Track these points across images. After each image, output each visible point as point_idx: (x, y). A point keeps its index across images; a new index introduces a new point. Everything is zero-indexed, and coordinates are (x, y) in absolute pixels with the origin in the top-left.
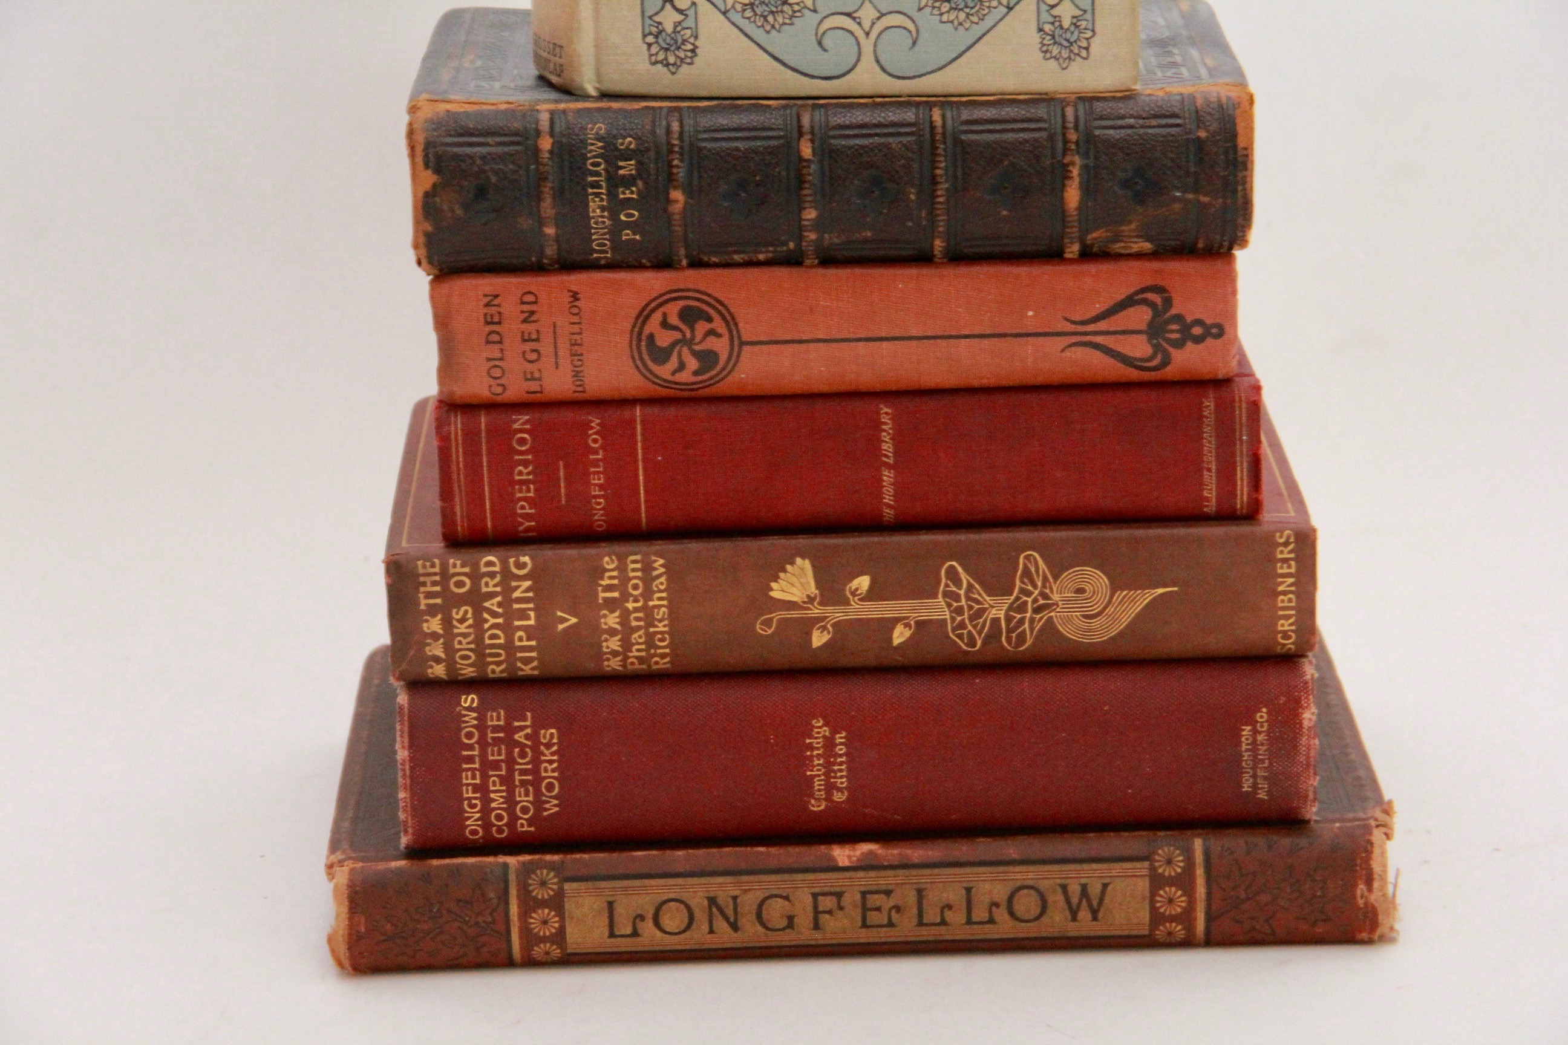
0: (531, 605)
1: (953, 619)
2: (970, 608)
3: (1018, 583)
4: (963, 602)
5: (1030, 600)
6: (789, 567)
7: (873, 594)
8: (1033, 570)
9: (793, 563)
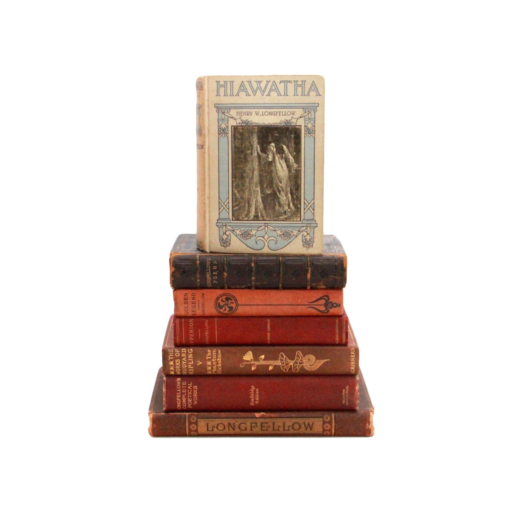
0: (192, 359)
1: (282, 365)
2: (286, 363)
3: (296, 358)
4: (284, 361)
5: (298, 361)
6: (247, 353)
7: (265, 359)
8: (299, 355)
9: (248, 352)
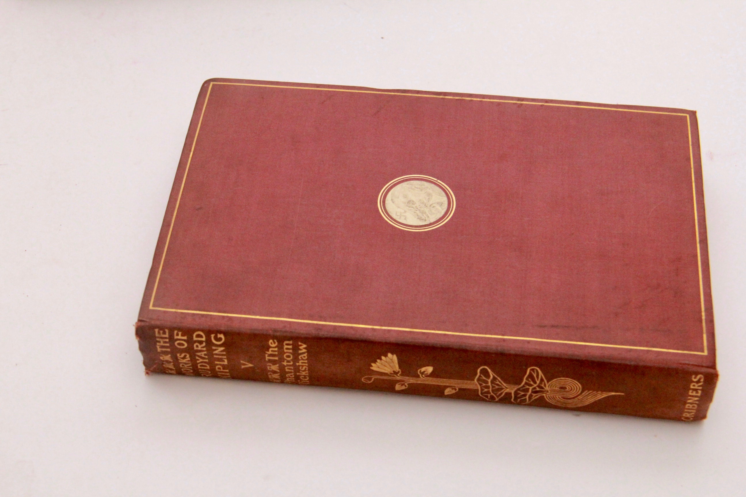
0: (225, 357)
1: (482, 390)
2: (493, 387)
3: (525, 380)
4: (490, 384)
5: (531, 388)
6: (383, 358)
7: (432, 375)
8: (535, 376)
9: (386, 356)
